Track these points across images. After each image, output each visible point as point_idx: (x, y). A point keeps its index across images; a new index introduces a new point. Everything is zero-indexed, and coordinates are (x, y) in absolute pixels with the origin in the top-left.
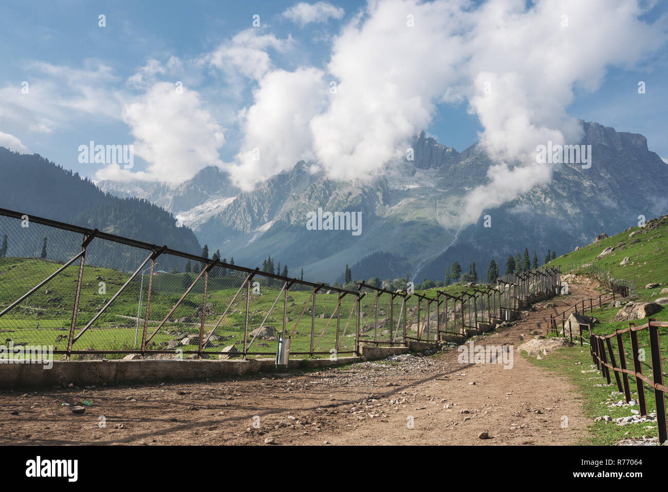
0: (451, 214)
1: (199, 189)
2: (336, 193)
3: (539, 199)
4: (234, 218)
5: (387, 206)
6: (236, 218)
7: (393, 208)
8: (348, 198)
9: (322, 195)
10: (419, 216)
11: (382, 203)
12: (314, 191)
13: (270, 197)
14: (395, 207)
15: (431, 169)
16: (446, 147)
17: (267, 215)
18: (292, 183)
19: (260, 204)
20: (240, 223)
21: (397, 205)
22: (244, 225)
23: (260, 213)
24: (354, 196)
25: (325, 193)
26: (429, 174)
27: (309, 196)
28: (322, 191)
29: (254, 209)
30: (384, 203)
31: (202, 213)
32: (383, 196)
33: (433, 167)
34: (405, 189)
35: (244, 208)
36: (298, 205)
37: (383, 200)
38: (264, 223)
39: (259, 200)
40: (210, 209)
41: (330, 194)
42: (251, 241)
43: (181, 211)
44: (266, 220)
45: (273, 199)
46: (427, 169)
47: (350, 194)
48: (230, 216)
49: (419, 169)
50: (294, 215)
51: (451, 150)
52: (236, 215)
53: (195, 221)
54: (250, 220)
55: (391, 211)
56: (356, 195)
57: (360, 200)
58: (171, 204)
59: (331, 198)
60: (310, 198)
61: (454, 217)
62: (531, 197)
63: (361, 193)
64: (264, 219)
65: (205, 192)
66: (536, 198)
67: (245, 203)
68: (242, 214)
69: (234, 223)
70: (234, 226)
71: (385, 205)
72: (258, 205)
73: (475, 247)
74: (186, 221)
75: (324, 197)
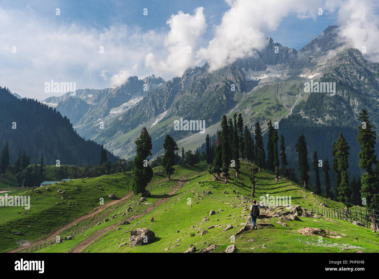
0: (288, 94)
1: (125, 92)
2: (209, 87)
3: (355, 78)
4: (144, 109)
5: (244, 93)
6: (145, 109)
7: (247, 94)
8: (216, 89)
9: (200, 89)
10: (265, 98)
11: (240, 91)
12: (194, 87)
13: (167, 93)
14: (249, 93)
15: (278, 65)
16: (288, 48)
17: (165, 105)
18: (183, 83)
19: (161, 98)
20: (148, 112)
21: (251, 91)
22: (150, 113)
23: (161, 105)
24: (220, 87)
25: (202, 87)
26: (276, 68)
27: (191, 90)
28: (200, 86)
29: (157, 102)
30: (241, 90)
31: (127, 107)
32: (241, 85)
33: (279, 63)
34: (257, 80)
35: (150, 102)
36: (184, 97)
37: (241, 89)
38: (163, 111)
39: (160, 96)
40: (132, 104)
41: (206, 88)
42: (154, 124)
43: (113, 107)
44: (165, 109)
45: (170, 95)
46: (275, 65)
47: (218, 86)
48: (141, 108)
49: (269, 66)
50: (181, 105)
51: (292, 50)
52: (145, 107)
53: (122, 113)
54: (154, 110)
55: (246, 96)
56: (221, 87)
57: (224, 90)
58: (107, 104)
59: (206, 91)
60: (192, 92)
61: (291, 96)
62: (349, 76)
63: (225, 85)
64: (163, 109)
65: (129, 94)
66: (353, 77)
67: (151, 99)
68: (149, 106)
69: (144, 113)
70: (144, 115)
71: (242, 92)
72: (159, 99)
73: (304, 117)
74: (117, 114)
75: (201, 90)
